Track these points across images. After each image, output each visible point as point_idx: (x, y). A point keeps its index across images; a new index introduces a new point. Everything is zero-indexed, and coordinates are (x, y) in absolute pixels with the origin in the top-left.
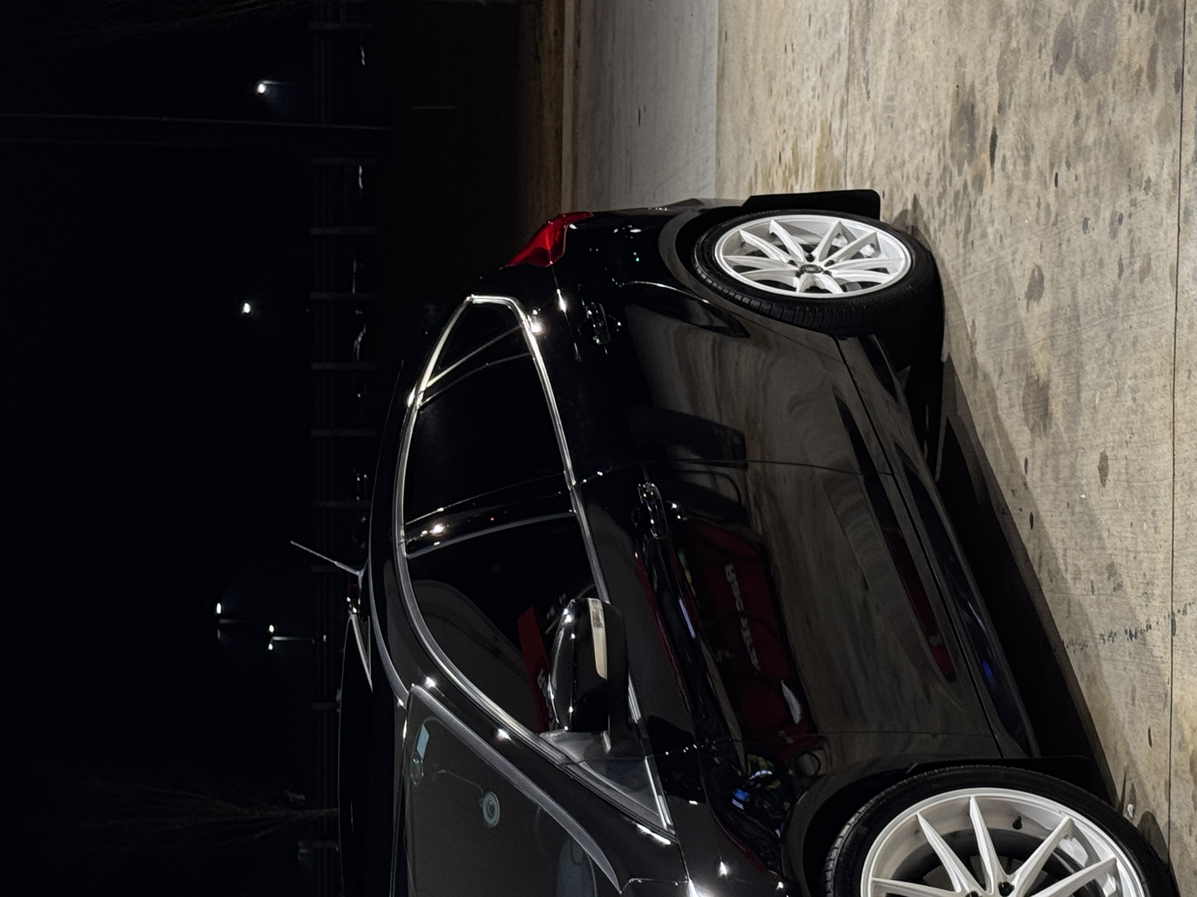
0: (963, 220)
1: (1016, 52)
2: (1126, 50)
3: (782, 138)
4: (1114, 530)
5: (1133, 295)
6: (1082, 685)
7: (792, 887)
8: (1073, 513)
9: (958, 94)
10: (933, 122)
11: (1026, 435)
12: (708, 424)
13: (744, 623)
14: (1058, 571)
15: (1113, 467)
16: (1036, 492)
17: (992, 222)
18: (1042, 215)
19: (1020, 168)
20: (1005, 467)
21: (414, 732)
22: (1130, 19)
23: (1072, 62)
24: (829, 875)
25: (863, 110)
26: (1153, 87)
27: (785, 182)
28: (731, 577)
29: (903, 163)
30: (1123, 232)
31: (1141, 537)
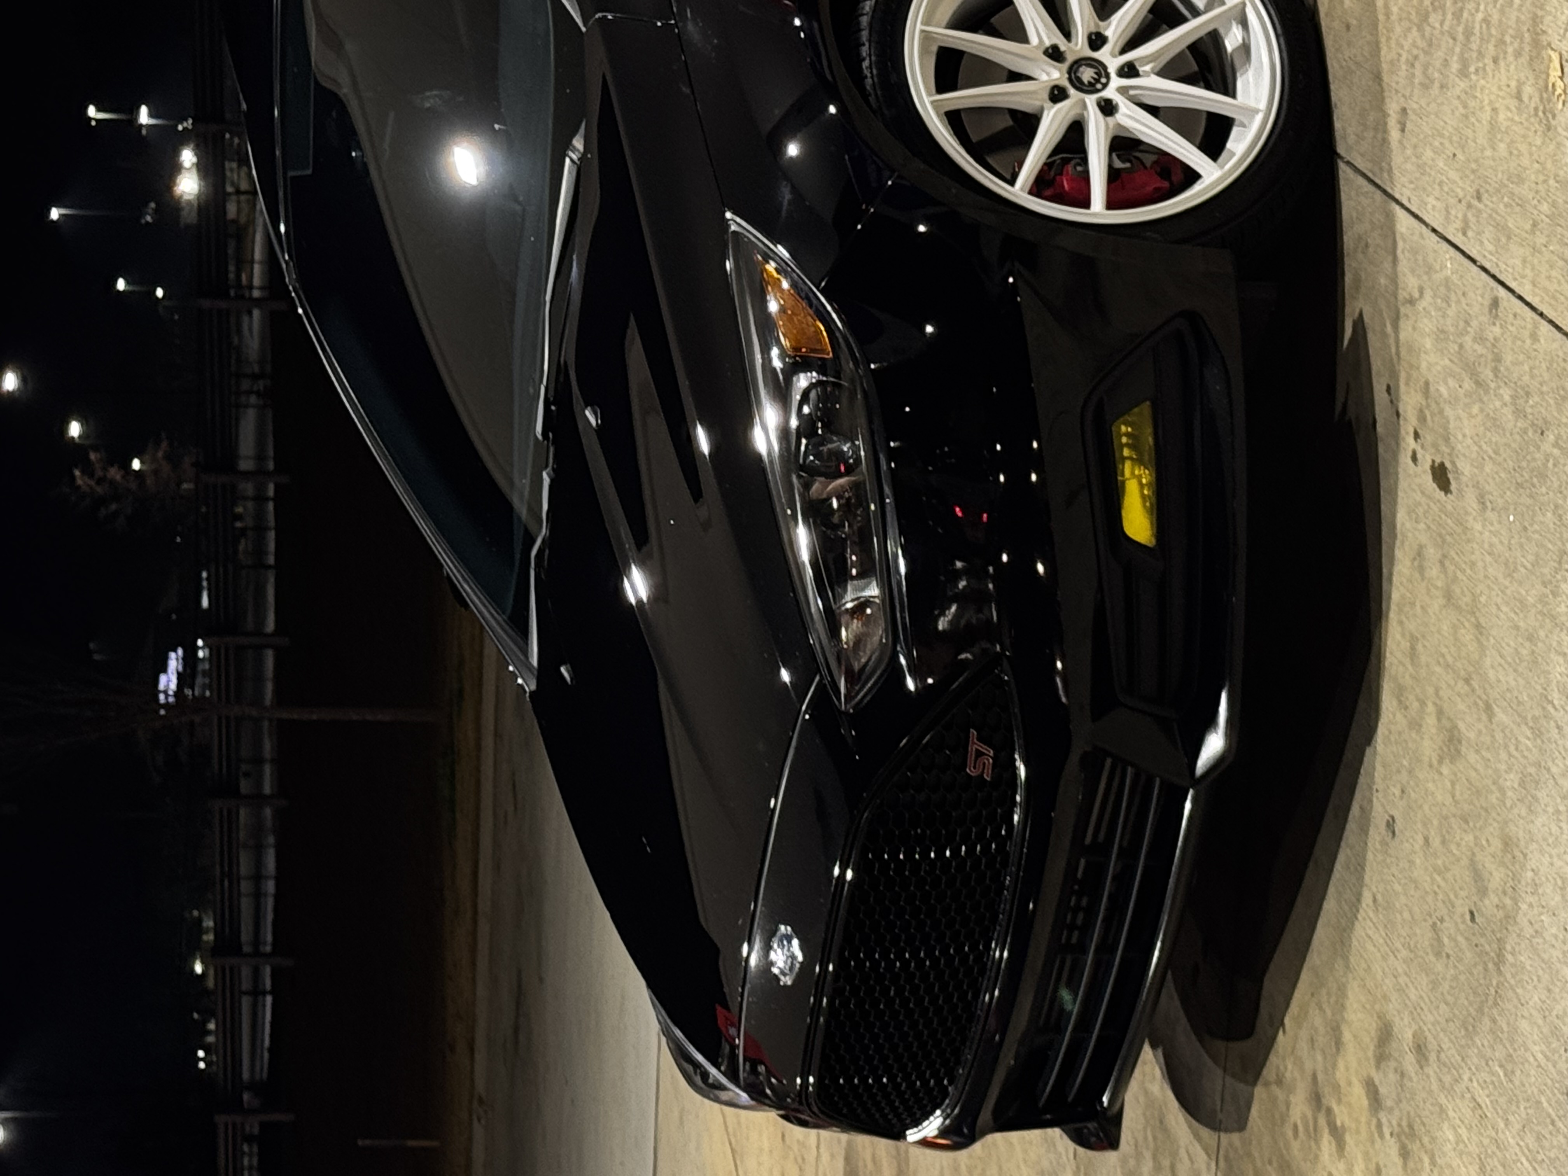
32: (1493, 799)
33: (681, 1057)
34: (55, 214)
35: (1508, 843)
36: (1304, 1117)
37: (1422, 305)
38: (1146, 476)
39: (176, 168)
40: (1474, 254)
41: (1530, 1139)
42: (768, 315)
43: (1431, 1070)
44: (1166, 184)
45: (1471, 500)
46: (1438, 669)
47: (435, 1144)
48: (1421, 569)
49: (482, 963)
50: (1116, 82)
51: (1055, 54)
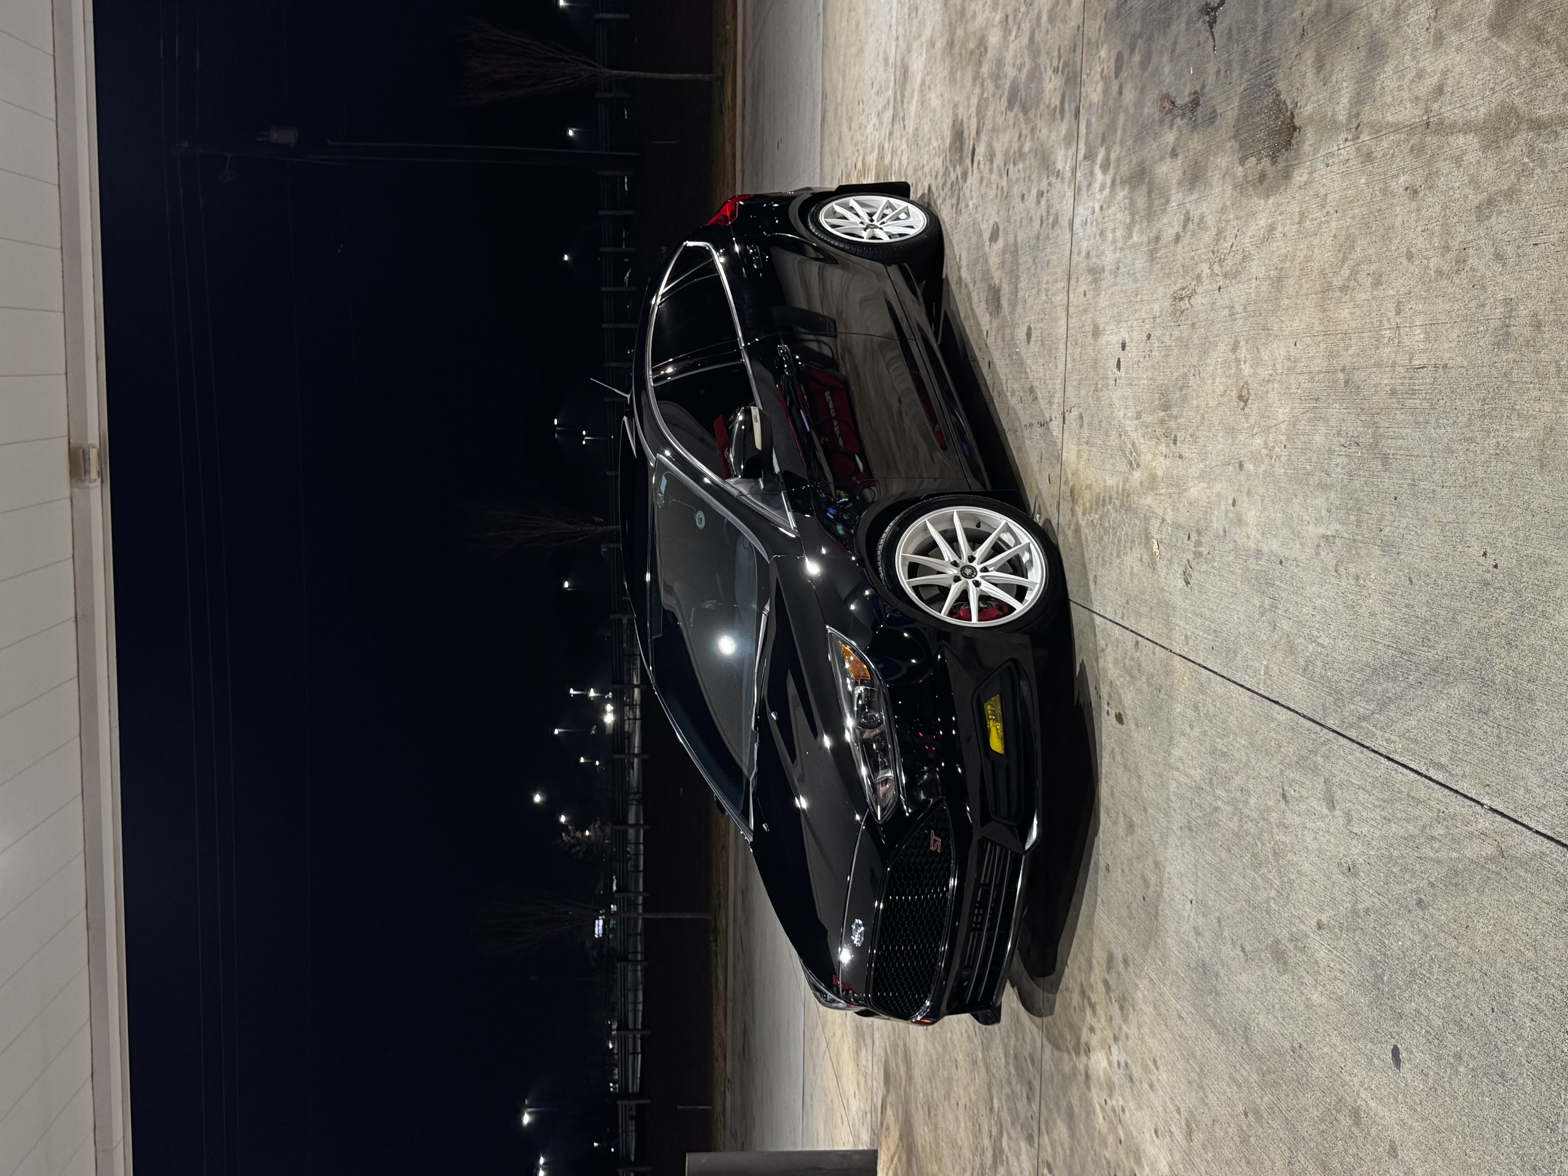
0: (955, 198)
1: (987, 99)
2: (1048, 96)
3: (857, 154)
4: (1034, 368)
5: (1048, 237)
6: (1014, 452)
7: (860, 560)
8: (1012, 359)
9: (954, 125)
10: (940, 142)
11: (987, 318)
12: (817, 314)
13: (835, 423)
14: (1003, 391)
15: (1035, 334)
16: (992, 348)
17: (972, 198)
18: (999, 192)
19: (988, 166)
20: (976, 336)
21: (658, 481)
22: (1051, 78)
23: (1018, 104)
24: (879, 553)
25: (901, 137)
26: (1062, 117)
27: (858, 179)
28: (828, 398)
29: (923, 167)
30: (1043, 202)
31: (1048, 372)
32: (1149, 846)
33: (816, 989)
34: (556, 732)
35: (1157, 864)
36: (1078, 1003)
37: (1107, 652)
38: (999, 726)
39: (604, 712)
40: (1127, 626)
41: (1175, 990)
42: (845, 670)
43: (1131, 969)
44: (1001, 613)
45: (1132, 726)
46: (1123, 798)
47: (709, 1107)
48: (1114, 758)
49: (729, 1021)
50: (980, 574)
51: (955, 564)
